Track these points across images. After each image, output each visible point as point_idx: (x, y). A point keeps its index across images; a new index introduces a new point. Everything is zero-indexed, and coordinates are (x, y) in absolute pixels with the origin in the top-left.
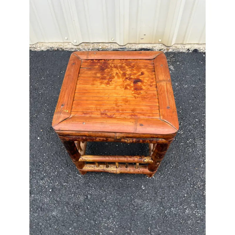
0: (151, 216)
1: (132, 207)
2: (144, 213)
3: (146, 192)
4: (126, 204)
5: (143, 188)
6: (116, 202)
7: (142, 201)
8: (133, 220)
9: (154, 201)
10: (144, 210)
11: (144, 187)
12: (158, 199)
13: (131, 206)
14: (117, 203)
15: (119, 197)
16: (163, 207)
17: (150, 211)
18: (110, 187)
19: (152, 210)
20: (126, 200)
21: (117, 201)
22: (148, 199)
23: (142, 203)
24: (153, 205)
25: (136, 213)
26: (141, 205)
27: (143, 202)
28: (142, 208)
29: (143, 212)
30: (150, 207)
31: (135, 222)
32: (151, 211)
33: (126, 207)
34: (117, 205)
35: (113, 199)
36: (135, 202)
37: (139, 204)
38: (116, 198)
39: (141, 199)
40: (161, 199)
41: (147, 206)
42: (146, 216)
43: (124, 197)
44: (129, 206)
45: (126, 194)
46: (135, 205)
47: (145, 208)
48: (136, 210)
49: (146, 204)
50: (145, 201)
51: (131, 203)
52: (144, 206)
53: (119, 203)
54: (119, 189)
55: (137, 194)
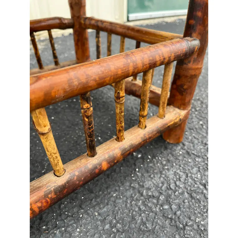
0: (201, 187)
1: (154, 203)
2: (186, 194)
3: (149, 157)
4: (137, 209)
5: (139, 156)
6: (107, 227)
7: (159, 176)
8: (184, 229)
9: (177, 159)
10: (179, 188)
11: (138, 154)
12: (179, 153)
13: (150, 205)
14: (115, 226)
15: (105, 209)
16: (199, 157)
17: (190, 180)
18: (65, 207)
19: (189, 175)
20: (129, 202)
21: (110, 223)
22: (165, 165)
23: (162, 179)
24: (182, 166)
25: (174, 207)
26: (165, 185)
27: (163, 176)
28: (171, 186)
29: (183, 193)
30: (181, 174)
31: (192, 226)
32: (191, 177)
33: (140, 215)
34: (118, 231)
35: (97, 227)
36: (149, 189)
37: (161, 185)
38: (100, 218)
39: (154, 173)
40: (182, 148)
41: (175, 175)
42: (194, 195)
43: (117, 201)
44: (145, 205)
45: (116, 190)
46: (156, 194)
47: (178, 183)
48: (168, 201)
49: (171, 174)
50: (164, 172)
51: (142, 198)
52: (172, 181)
53: (118, 222)
54: (92, 192)
55: (139, 172)
